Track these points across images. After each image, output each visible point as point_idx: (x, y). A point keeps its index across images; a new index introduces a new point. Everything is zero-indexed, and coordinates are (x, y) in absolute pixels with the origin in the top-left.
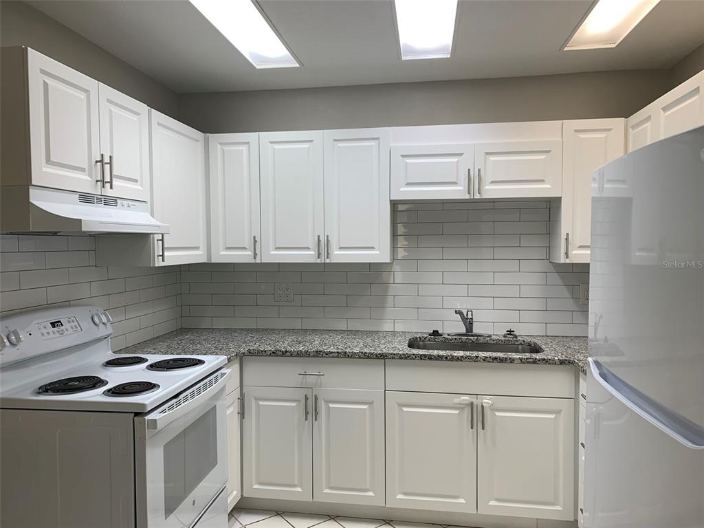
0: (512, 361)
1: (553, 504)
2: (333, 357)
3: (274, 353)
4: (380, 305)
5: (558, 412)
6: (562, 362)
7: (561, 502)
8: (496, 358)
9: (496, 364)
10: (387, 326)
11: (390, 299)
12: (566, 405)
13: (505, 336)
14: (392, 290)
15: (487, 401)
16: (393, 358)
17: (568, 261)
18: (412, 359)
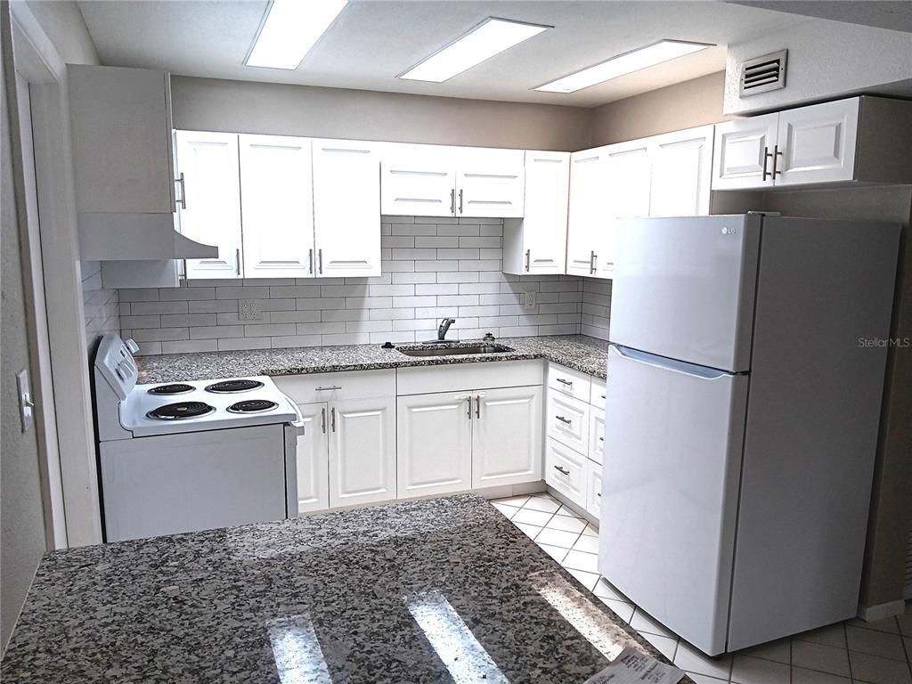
0: (500, 359)
1: (527, 470)
2: (350, 370)
3: (290, 372)
4: (355, 319)
5: (531, 397)
6: (536, 357)
7: (532, 469)
8: (488, 358)
9: (488, 363)
10: (363, 339)
11: (366, 312)
12: (537, 391)
13: (484, 339)
14: (368, 302)
15: (482, 394)
16: (405, 366)
17: (528, 273)
18: (422, 365)
